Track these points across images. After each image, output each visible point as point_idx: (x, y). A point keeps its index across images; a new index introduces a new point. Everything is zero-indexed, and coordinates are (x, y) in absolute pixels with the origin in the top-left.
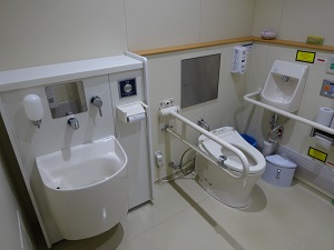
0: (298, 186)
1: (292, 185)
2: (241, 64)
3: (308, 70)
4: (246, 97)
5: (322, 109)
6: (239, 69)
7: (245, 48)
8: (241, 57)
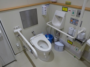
0: (65, 51)
1: (63, 51)
2: (44, 12)
3: (66, 14)
4: (47, 24)
5: (70, 28)
6: (44, 14)
7: (45, 6)
8: (44, 10)
